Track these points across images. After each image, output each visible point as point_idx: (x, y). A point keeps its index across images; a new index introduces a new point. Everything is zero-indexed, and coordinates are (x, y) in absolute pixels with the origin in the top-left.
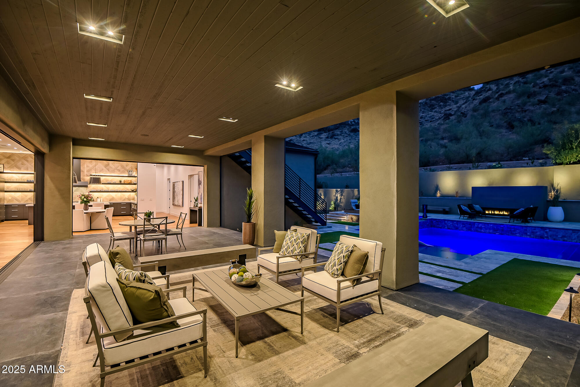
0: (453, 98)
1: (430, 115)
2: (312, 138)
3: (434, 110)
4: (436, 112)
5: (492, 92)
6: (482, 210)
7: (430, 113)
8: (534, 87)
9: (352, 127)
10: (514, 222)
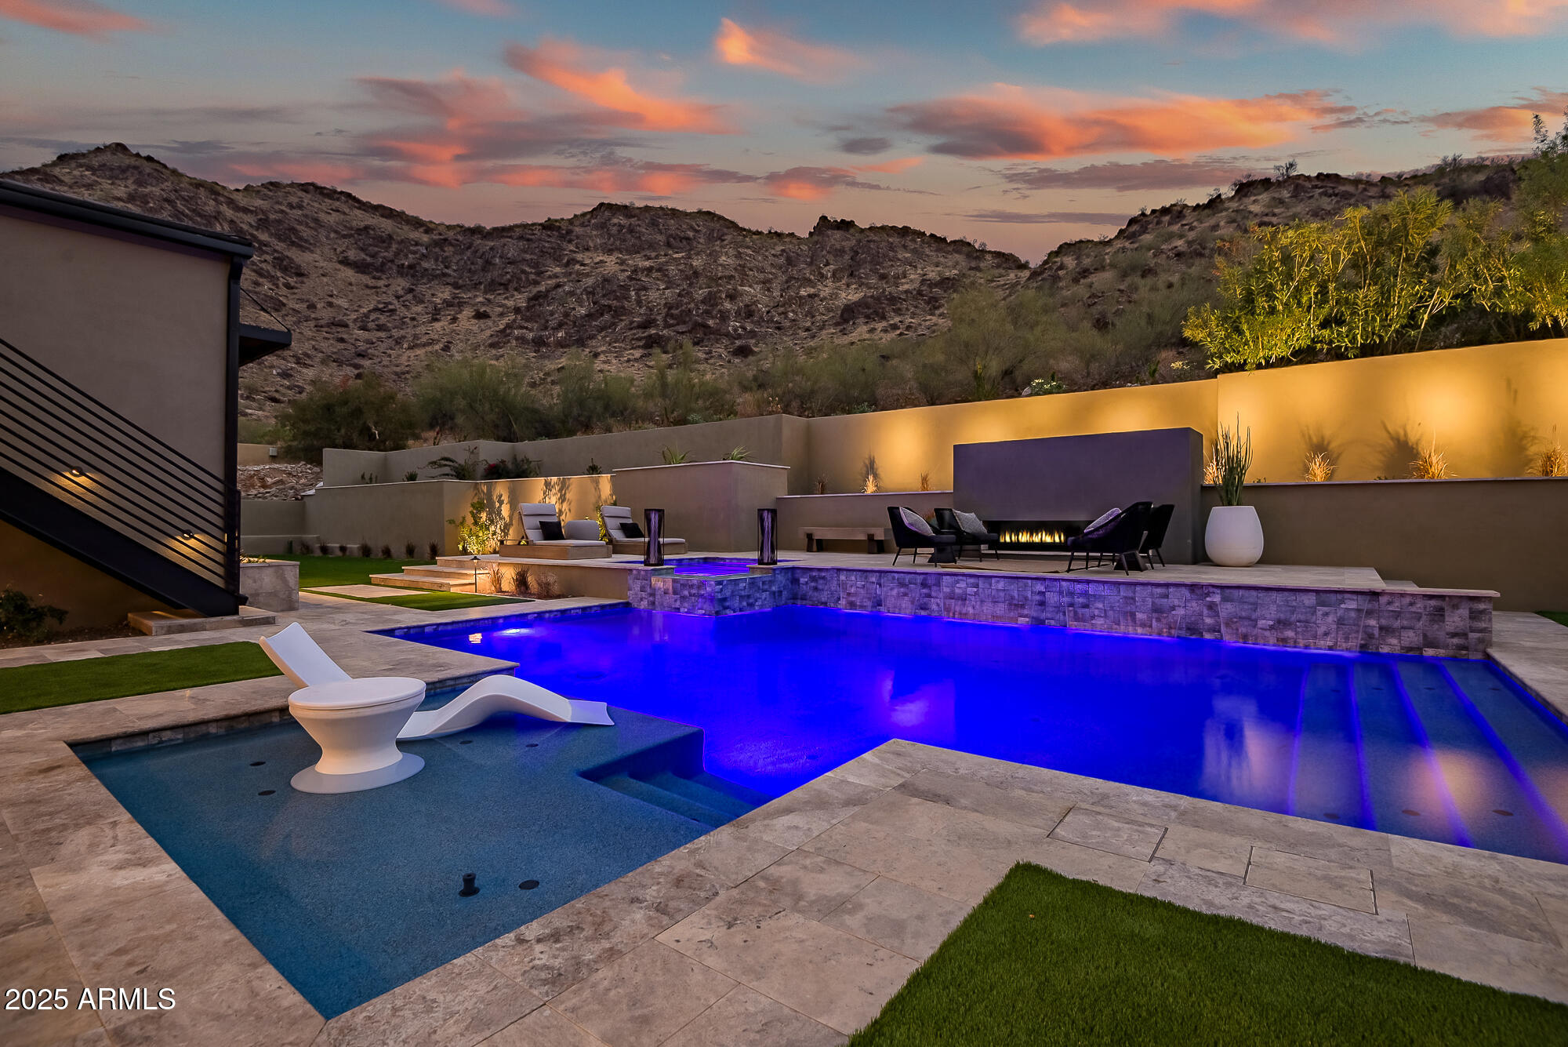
0: (981, 284)
1: (928, 323)
2: (625, 365)
3: (937, 312)
4: (941, 315)
5: (1067, 273)
6: (984, 530)
7: (928, 317)
8: (1155, 256)
9: (738, 343)
10: (1087, 568)
